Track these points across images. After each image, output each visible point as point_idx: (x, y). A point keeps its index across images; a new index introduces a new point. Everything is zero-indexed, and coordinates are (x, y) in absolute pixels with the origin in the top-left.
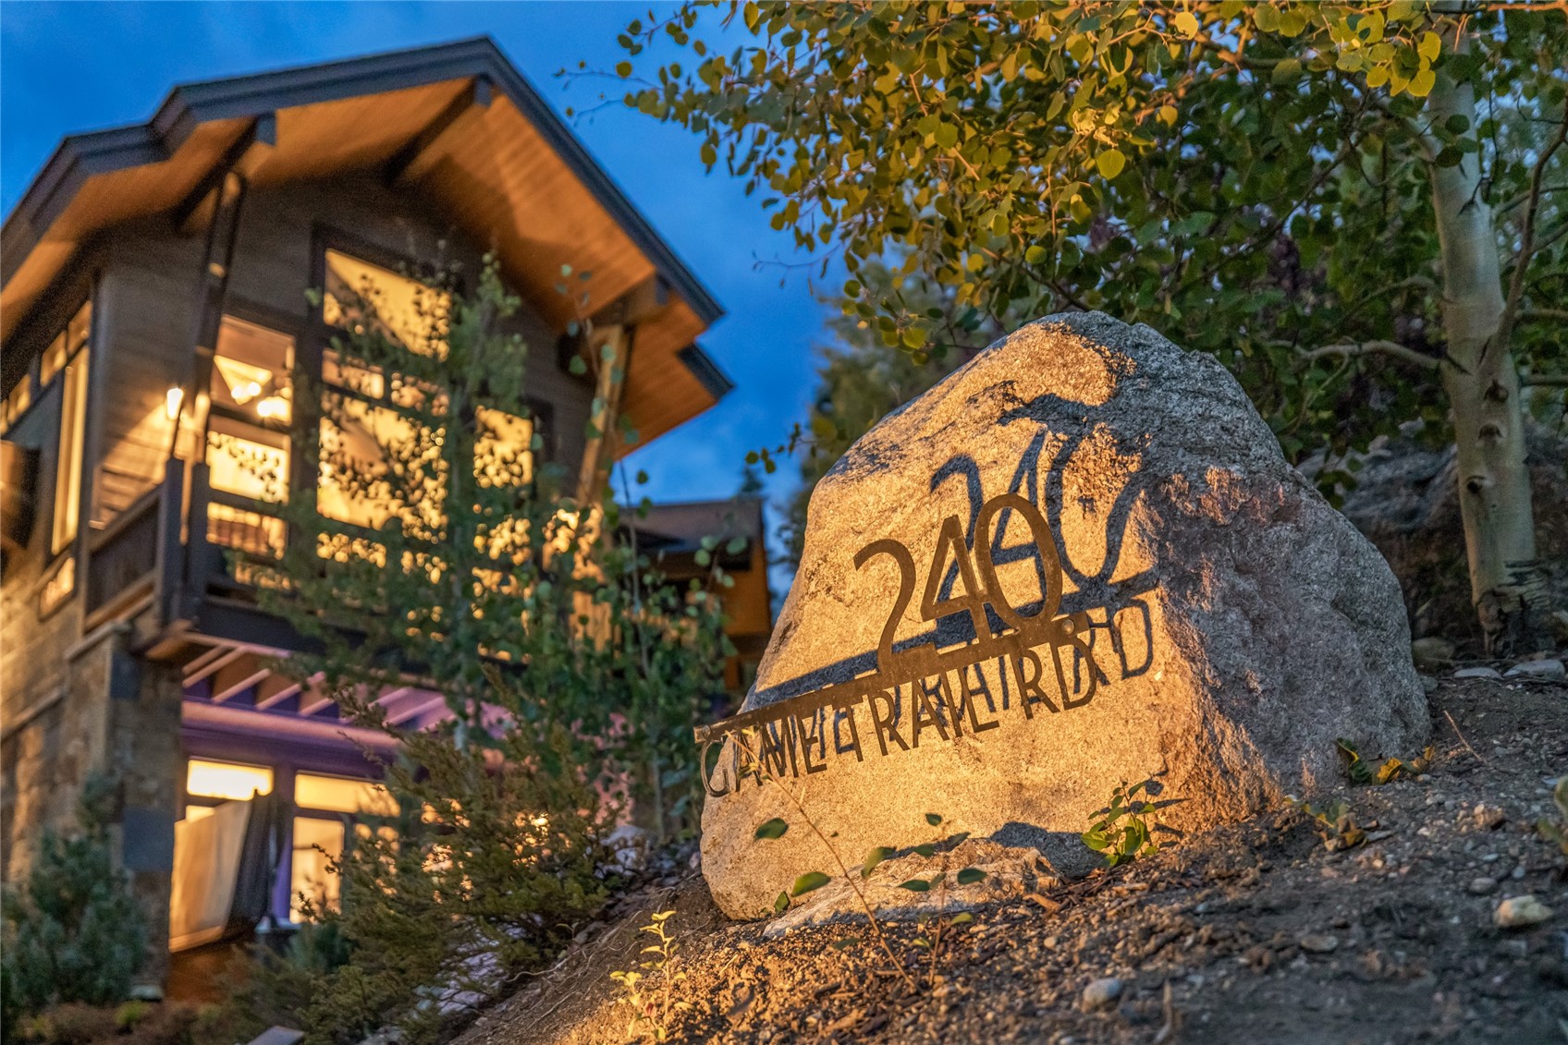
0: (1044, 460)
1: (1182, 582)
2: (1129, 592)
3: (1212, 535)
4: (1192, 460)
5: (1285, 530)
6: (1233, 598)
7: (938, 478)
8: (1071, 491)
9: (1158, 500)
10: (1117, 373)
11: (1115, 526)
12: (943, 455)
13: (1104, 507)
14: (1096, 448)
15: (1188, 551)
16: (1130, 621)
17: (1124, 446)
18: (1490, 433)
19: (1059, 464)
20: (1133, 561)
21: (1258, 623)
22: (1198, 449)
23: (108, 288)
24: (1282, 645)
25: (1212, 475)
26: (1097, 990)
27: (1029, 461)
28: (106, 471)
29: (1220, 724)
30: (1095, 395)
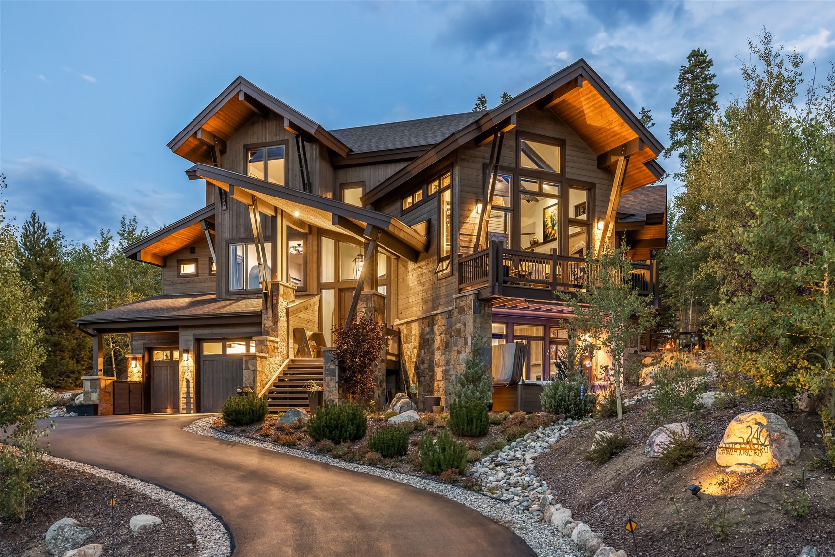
0: (759, 431)
1: (771, 445)
2: (766, 446)
3: (775, 440)
4: (773, 433)
5: (783, 440)
6: (777, 447)
7: (748, 427)
8: (761, 434)
9: (770, 437)
10: (768, 422)
11: (765, 440)
12: (748, 425)
13: (764, 437)
14: (764, 431)
15: (772, 442)
16: (766, 448)
17: (767, 431)
18: (829, 400)
19: (760, 431)
20: (767, 443)
21: (779, 449)
22: (775, 431)
23: (457, 170)
24: (781, 451)
25: (776, 434)
26: (757, 487)
27: (757, 430)
28: (461, 234)
29: (774, 459)
30: (765, 423)
